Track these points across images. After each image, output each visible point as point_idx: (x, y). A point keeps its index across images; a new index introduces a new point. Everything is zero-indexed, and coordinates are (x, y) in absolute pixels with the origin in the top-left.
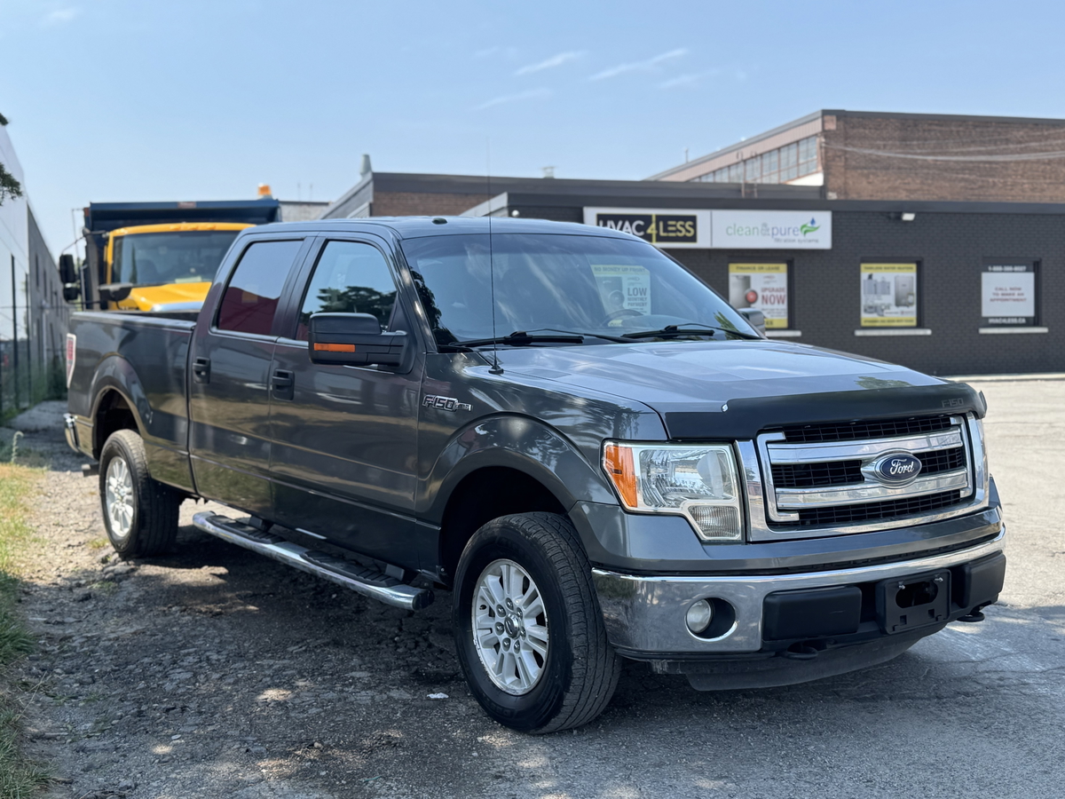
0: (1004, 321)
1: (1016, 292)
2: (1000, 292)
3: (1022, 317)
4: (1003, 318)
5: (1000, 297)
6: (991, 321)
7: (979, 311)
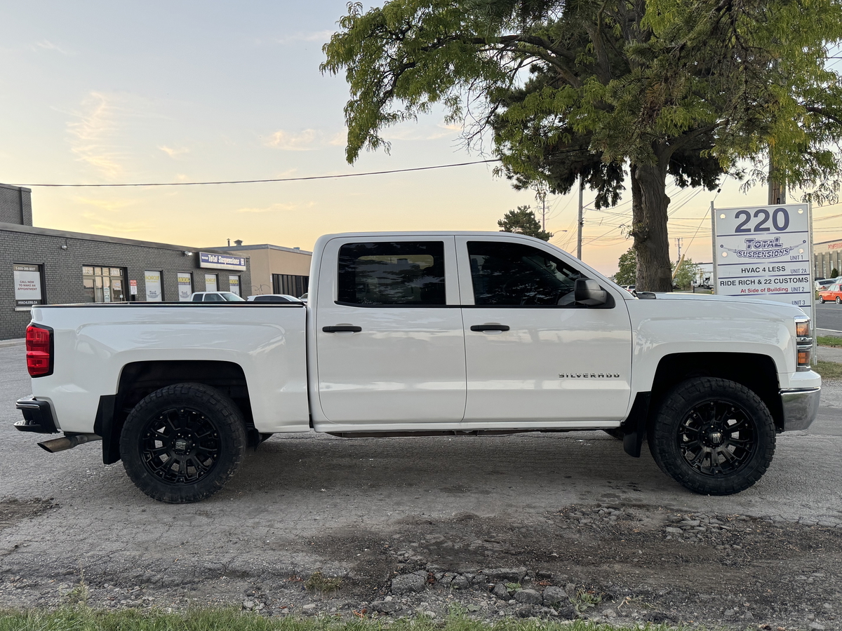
0: (26, 303)
1: (32, 284)
2: (23, 284)
3: (35, 300)
4: (25, 301)
5: (23, 287)
6: (19, 303)
7: (14, 296)
